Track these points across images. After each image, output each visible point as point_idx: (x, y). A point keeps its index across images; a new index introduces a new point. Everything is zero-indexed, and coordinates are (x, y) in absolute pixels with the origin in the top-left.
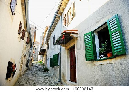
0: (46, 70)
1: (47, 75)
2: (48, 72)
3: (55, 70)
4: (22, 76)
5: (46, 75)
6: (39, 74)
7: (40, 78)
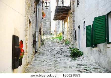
0: (76, 54)
1: (81, 65)
2: (81, 57)
3: (100, 52)
4: (29, 66)
5: (78, 65)
6: (62, 61)
7: (66, 69)
